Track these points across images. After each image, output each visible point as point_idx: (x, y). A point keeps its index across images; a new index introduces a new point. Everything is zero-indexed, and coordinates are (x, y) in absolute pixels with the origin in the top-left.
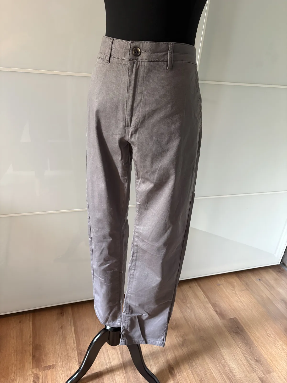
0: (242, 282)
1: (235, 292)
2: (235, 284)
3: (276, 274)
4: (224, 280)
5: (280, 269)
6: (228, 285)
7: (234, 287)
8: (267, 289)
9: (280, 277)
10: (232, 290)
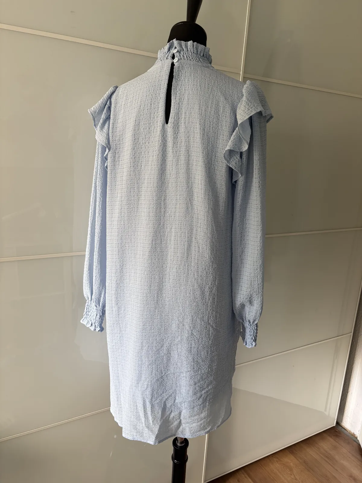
0: (299, 461)
1: (295, 476)
2: (291, 464)
3: (334, 440)
4: (276, 461)
5: (336, 432)
6: (284, 468)
7: (291, 470)
8: (329, 464)
9: (339, 444)
10: (290, 474)
